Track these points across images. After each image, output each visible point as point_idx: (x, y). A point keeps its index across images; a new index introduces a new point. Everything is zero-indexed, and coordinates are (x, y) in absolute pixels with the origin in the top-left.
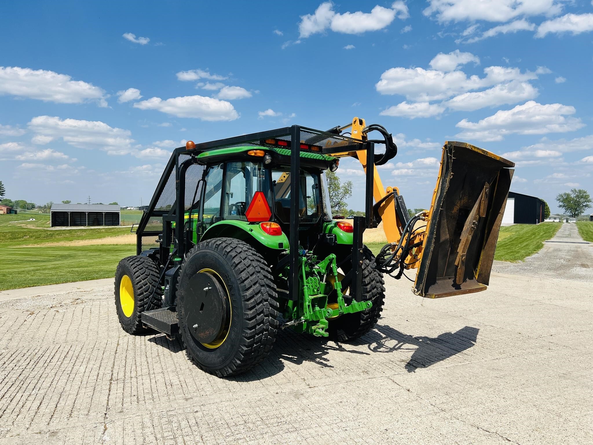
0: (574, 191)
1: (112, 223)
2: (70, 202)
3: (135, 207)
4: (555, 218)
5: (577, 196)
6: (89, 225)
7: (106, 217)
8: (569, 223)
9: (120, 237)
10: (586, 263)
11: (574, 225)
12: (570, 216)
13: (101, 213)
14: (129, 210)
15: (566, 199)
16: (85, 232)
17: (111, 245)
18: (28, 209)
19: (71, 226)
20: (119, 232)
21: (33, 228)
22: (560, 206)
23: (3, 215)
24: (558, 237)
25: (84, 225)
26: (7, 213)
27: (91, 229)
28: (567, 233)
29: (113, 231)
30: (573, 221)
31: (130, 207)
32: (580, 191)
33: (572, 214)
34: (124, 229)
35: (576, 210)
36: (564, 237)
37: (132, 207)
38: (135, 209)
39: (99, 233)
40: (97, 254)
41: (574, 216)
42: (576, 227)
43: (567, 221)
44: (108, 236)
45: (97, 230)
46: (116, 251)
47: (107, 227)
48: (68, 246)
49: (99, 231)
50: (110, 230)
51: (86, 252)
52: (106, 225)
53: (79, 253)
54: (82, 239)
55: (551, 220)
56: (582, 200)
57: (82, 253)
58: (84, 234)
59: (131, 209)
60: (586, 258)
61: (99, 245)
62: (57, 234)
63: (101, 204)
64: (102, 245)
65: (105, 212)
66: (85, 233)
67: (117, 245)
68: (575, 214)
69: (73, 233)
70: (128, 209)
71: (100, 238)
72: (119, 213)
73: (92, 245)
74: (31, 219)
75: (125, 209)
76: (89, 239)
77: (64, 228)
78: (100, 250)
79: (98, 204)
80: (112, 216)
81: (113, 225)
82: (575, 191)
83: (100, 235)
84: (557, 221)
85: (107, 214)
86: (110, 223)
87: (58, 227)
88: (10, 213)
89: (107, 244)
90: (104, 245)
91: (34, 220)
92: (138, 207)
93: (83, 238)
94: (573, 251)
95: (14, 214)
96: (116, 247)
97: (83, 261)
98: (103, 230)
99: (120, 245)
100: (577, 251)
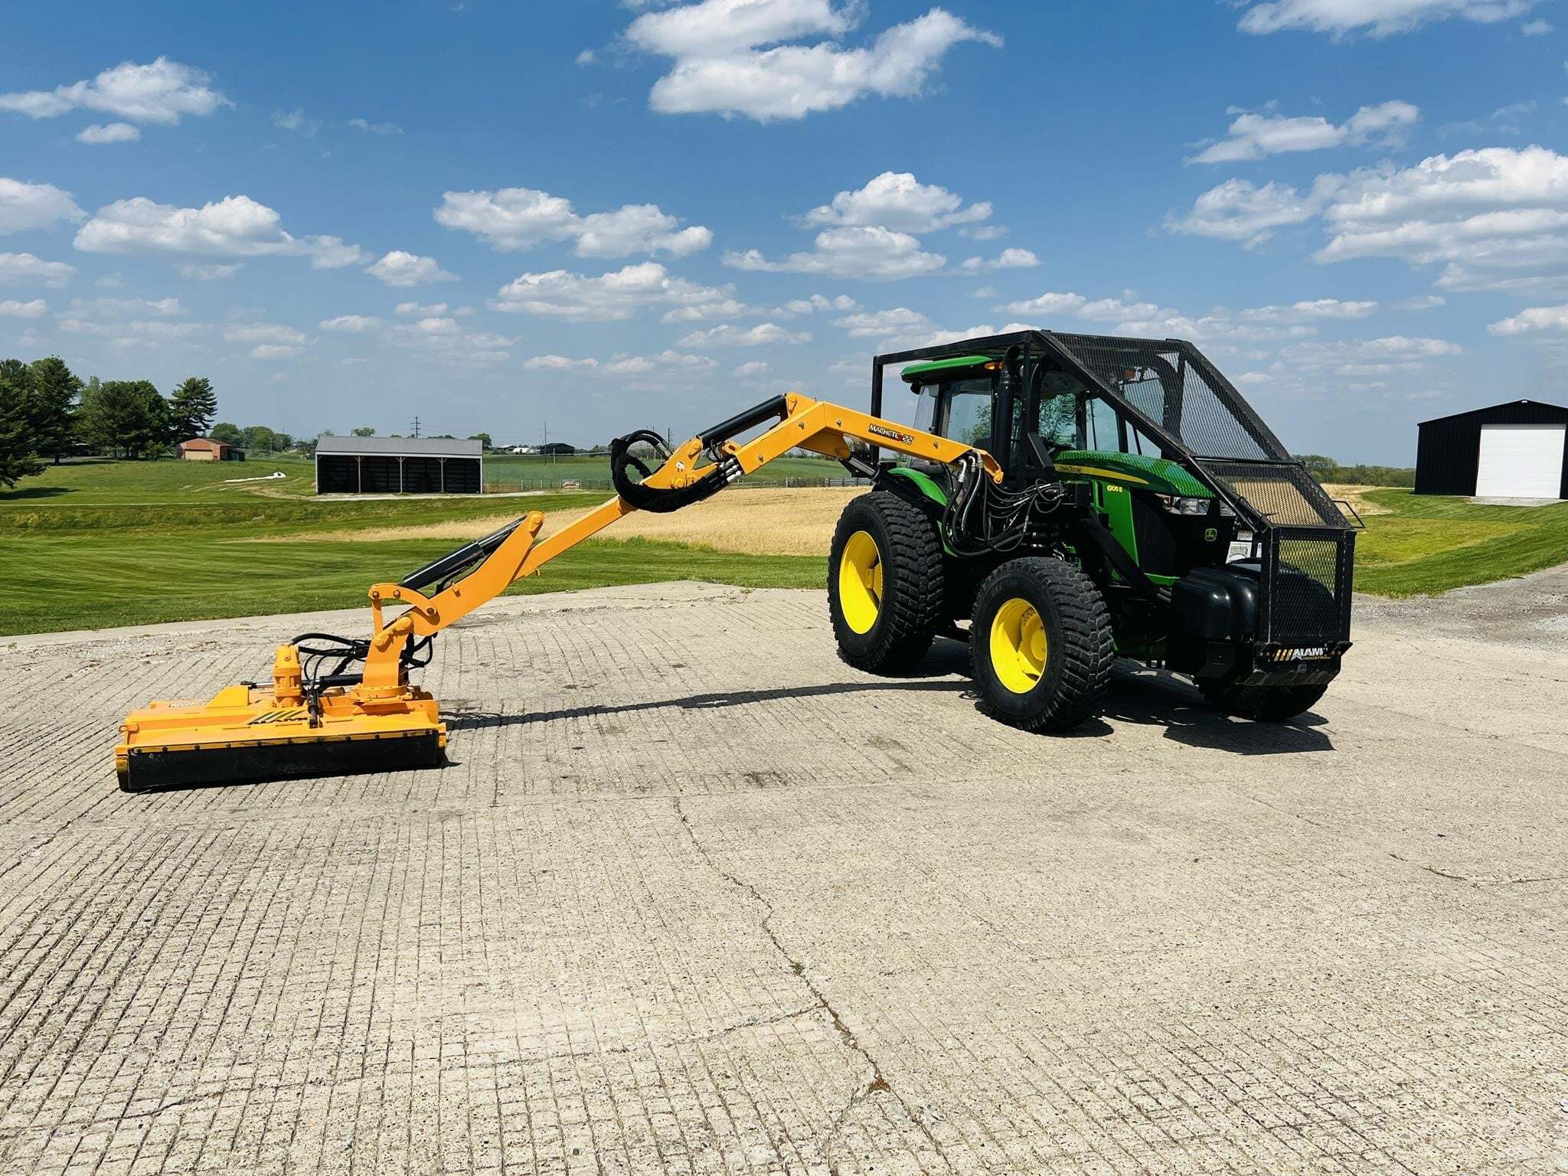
1: (461, 485)
2: (373, 431)
3: (533, 448)
6: (408, 490)
7: (447, 471)
9: (477, 522)
13: (437, 461)
14: (516, 453)
16: (395, 507)
17: (446, 540)
18: (274, 449)
19: (364, 491)
20: (478, 509)
21: (277, 495)
23: (213, 462)
25: (396, 491)
26: (222, 459)
27: (410, 501)
29: (461, 505)
31: (519, 447)
34: (490, 501)
37: (526, 446)
38: (531, 451)
39: (428, 510)
44: (450, 518)
45: (424, 504)
47: (448, 496)
48: (347, 540)
49: (428, 507)
50: (455, 503)
51: (384, 556)
52: (447, 491)
53: (369, 558)
54: (387, 526)
57: (374, 559)
58: (392, 513)
59: (521, 453)
61: (419, 540)
62: (330, 513)
63: (448, 437)
64: (426, 540)
65: (444, 459)
66: (395, 511)
69: (367, 509)
70: (515, 450)
71: (430, 522)
72: (480, 460)
73: (404, 540)
74: (276, 475)
75: (505, 451)
76: (404, 526)
77: (347, 497)
79: (441, 437)
80: (461, 467)
81: (464, 492)
83: (430, 516)
85: (450, 462)
86: (458, 486)
87: (333, 495)
88: (230, 458)
89: (437, 537)
91: (283, 476)
92: (537, 448)
93: (389, 523)
95: (237, 462)
98: (439, 505)
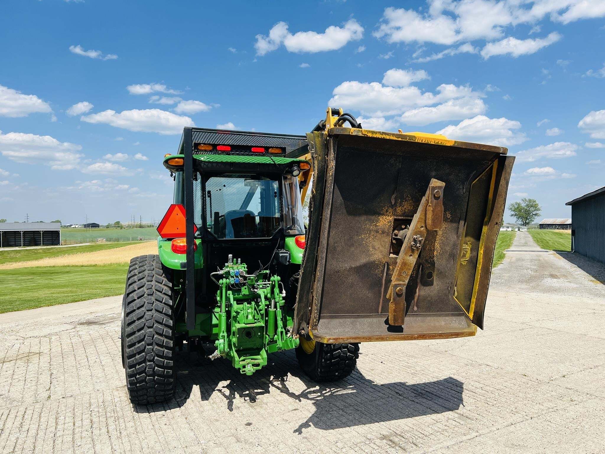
0: (524, 200)
1: (51, 242)
2: (6, 221)
3: (80, 225)
4: (508, 227)
5: (527, 205)
6: (24, 245)
7: (44, 236)
8: (522, 231)
9: (59, 257)
10: (554, 273)
11: (527, 233)
12: (521, 225)
13: (38, 232)
14: (73, 228)
15: (518, 208)
16: (19, 253)
17: (47, 267)
19: (4, 247)
20: (59, 252)
22: (512, 215)
24: (516, 245)
25: (19, 246)
27: (27, 250)
28: (523, 241)
29: (51, 251)
30: (524, 229)
31: (74, 225)
32: (530, 201)
33: (523, 222)
34: (65, 248)
35: (527, 219)
36: (521, 246)
37: (77, 225)
38: (80, 227)
39: (36, 253)
40: (30, 278)
41: (525, 224)
42: (529, 236)
43: (519, 230)
44: (46, 257)
45: (33, 251)
46: (53, 273)
47: (45, 247)
49: (35, 252)
50: (48, 250)
51: (17, 276)
52: (44, 245)
53: (9, 277)
54: (15, 261)
55: (505, 229)
56: (532, 209)
57: (12, 277)
59: (75, 227)
60: (552, 267)
61: (33, 267)
63: (41, 222)
64: (37, 267)
65: (42, 231)
66: (19, 255)
67: (54, 267)
68: (526, 222)
69: (6, 255)
70: (72, 226)
71: (36, 259)
72: (59, 231)
73: (25, 268)
75: (68, 227)
76: (24, 261)
78: (33, 274)
79: (38, 222)
80: (51, 234)
81: (52, 245)
82: (526, 200)
83: (37, 256)
84: (510, 229)
85: (45, 233)
86: (49, 242)
89: (42, 266)
90: (39, 267)
92: (83, 225)
93: (17, 260)
94: (536, 260)
96: (53, 269)
97: (11, 286)
98: (41, 251)
99: (58, 266)
100: (539, 260)
